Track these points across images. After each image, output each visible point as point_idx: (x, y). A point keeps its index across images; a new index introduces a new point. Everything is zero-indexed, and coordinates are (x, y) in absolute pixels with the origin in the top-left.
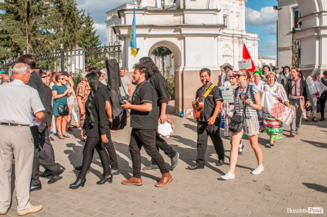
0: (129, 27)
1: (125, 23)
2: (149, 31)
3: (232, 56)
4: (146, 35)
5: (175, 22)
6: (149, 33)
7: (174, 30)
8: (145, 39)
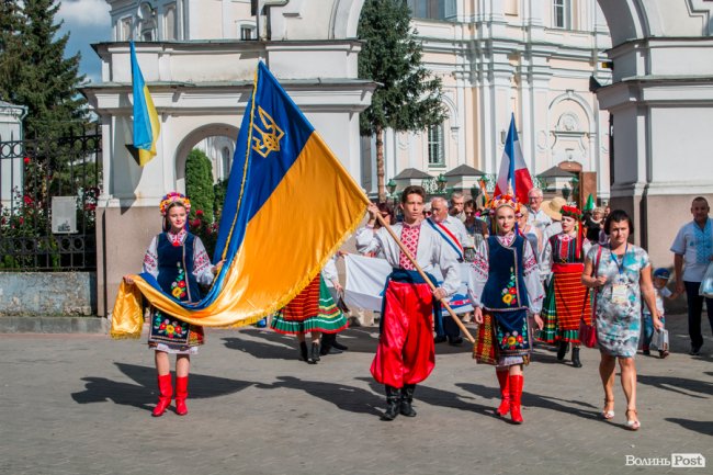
0: (124, 90)
1: (111, 78)
2: (175, 99)
3: (588, 135)
4: (167, 109)
5: (245, 73)
6: (175, 105)
7: (240, 95)
8: (164, 121)
